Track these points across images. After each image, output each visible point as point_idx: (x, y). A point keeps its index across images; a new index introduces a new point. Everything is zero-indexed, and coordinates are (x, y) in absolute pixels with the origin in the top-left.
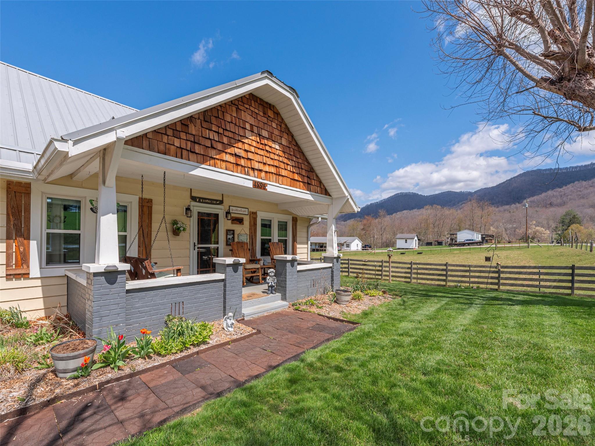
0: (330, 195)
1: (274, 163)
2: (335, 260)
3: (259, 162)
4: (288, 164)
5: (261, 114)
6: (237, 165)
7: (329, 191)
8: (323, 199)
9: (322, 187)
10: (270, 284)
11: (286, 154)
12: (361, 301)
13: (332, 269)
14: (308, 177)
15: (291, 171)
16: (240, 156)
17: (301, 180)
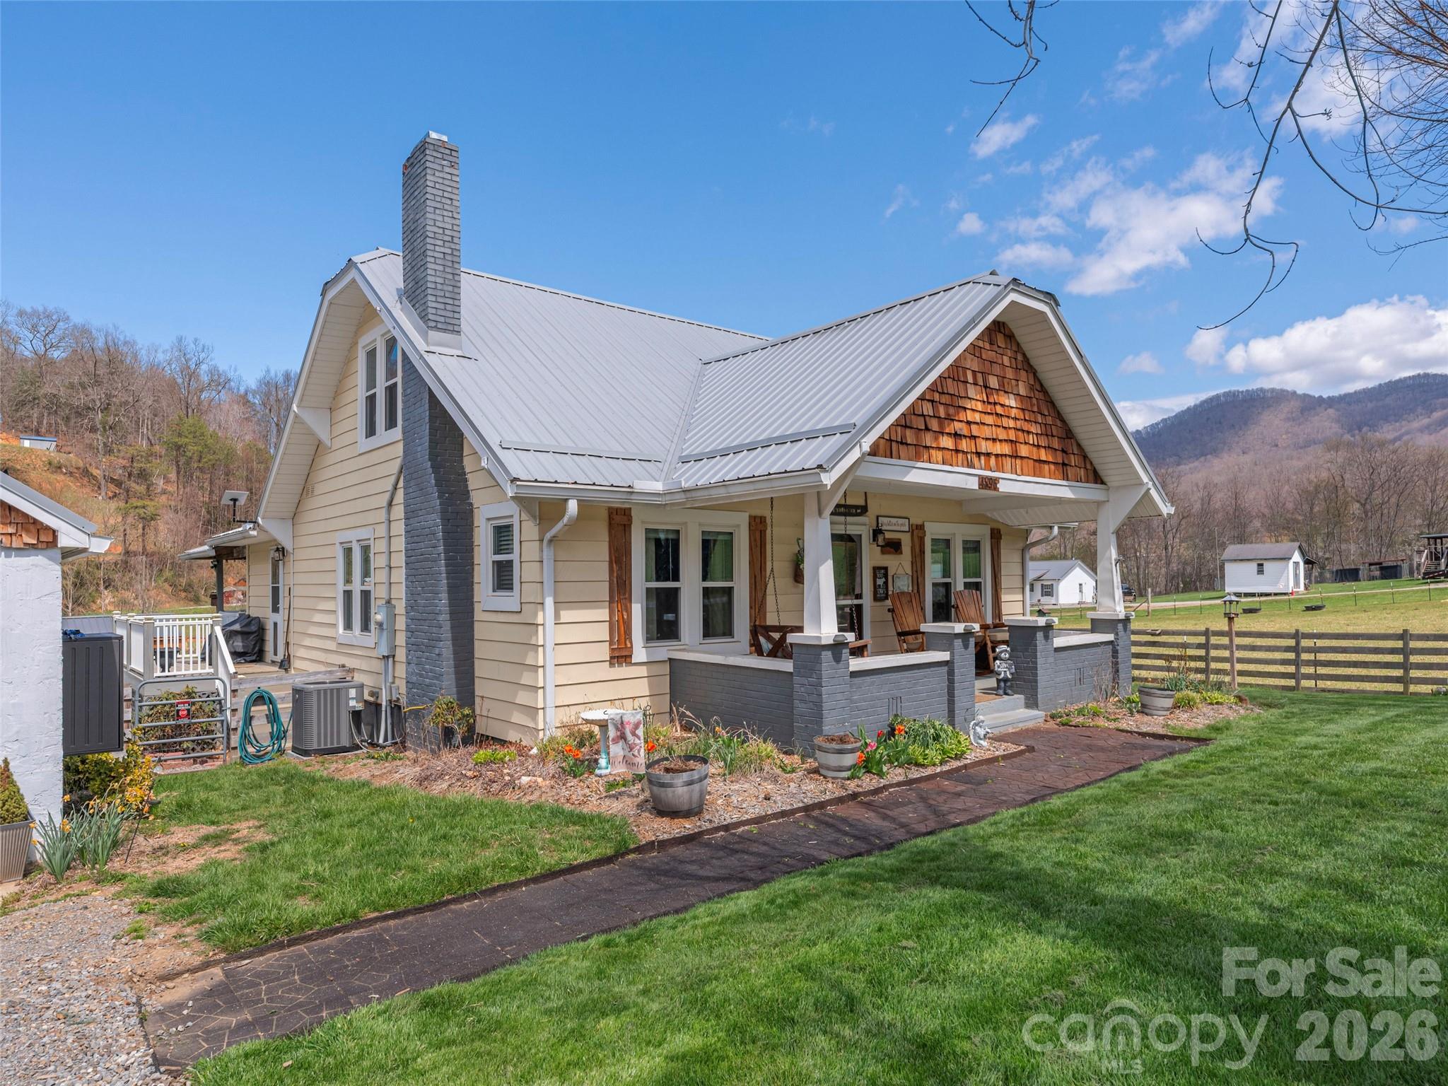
0: (1103, 483)
1: (1008, 435)
2: (1120, 626)
3: (987, 439)
4: (1028, 432)
5: (987, 346)
6: (957, 451)
7: (1102, 473)
8: (1089, 492)
9: (1089, 466)
10: (1002, 675)
11: (1026, 412)
12: (1195, 710)
13: (1114, 647)
14: (1063, 451)
15: (1034, 445)
16: (960, 435)
17: (1051, 460)
